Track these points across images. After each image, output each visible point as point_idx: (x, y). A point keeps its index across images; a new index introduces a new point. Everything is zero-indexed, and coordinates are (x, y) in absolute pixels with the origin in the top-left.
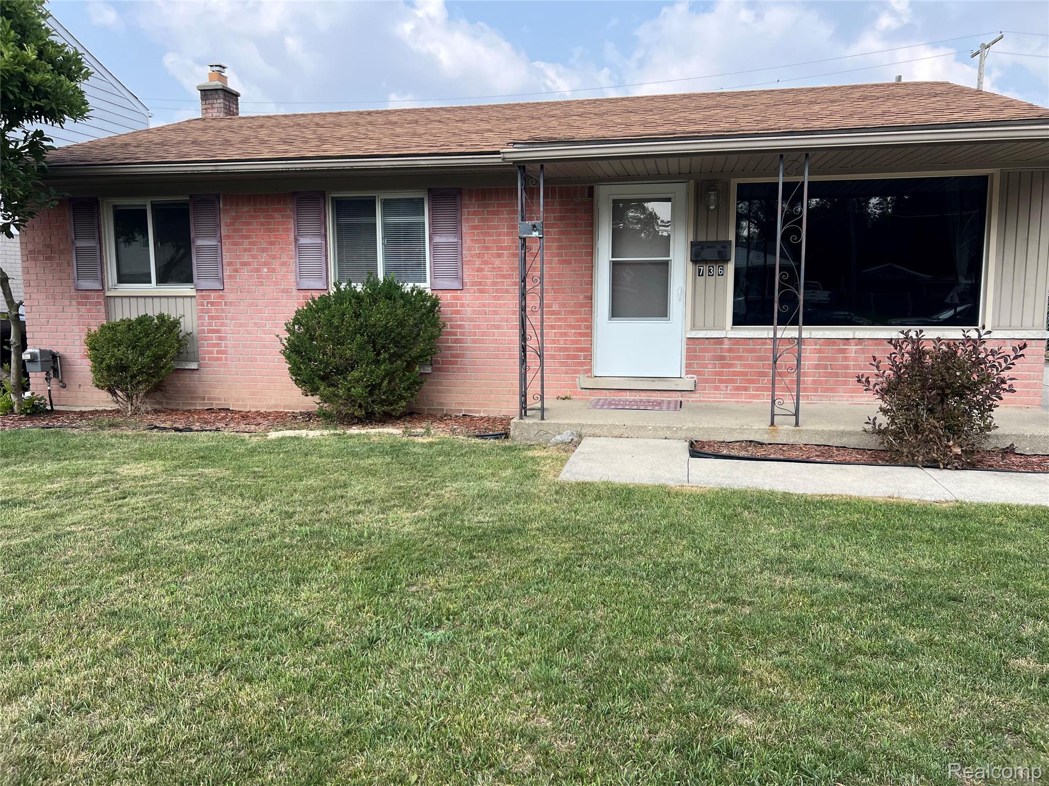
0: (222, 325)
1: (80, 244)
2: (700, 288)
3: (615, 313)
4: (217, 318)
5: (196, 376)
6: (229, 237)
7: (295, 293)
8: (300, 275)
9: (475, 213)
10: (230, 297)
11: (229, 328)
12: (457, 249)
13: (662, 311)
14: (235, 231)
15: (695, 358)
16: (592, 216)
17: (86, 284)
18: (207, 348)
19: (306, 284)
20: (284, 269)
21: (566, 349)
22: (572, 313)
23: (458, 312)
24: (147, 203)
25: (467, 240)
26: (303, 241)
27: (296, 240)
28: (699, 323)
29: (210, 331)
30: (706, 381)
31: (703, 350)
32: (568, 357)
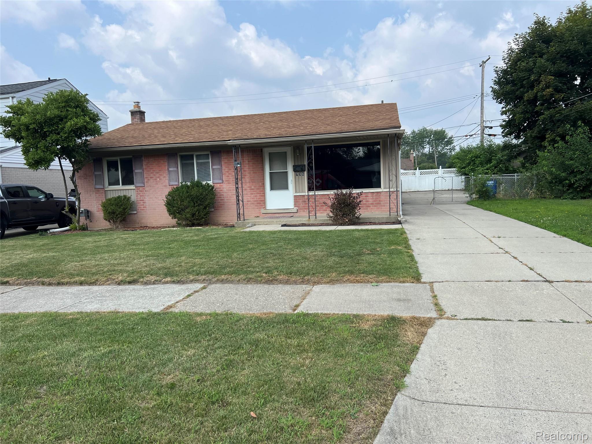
0: (145, 198)
1: (96, 173)
2: (297, 180)
3: (272, 188)
4: (143, 196)
5: (136, 216)
6: (146, 169)
7: (168, 186)
8: (170, 181)
9: (225, 158)
10: (147, 189)
11: (147, 199)
12: (221, 170)
13: (286, 187)
14: (148, 167)
15: (297, 202)
16: (262, 158)
17: (98, 187)
18: (140, 206)
19: (172, 183)
20: (164, 179)
21: (257, 201)
22: (258, 189)
23: (221, 190)
24: (118, 159)
25: (224, 168)
26: (170, 169)
27: (168, 169)
28: (298, 190)
29: (140, 200)
30: (300, 209)
31: (300, 199)
32: (258, 203)
